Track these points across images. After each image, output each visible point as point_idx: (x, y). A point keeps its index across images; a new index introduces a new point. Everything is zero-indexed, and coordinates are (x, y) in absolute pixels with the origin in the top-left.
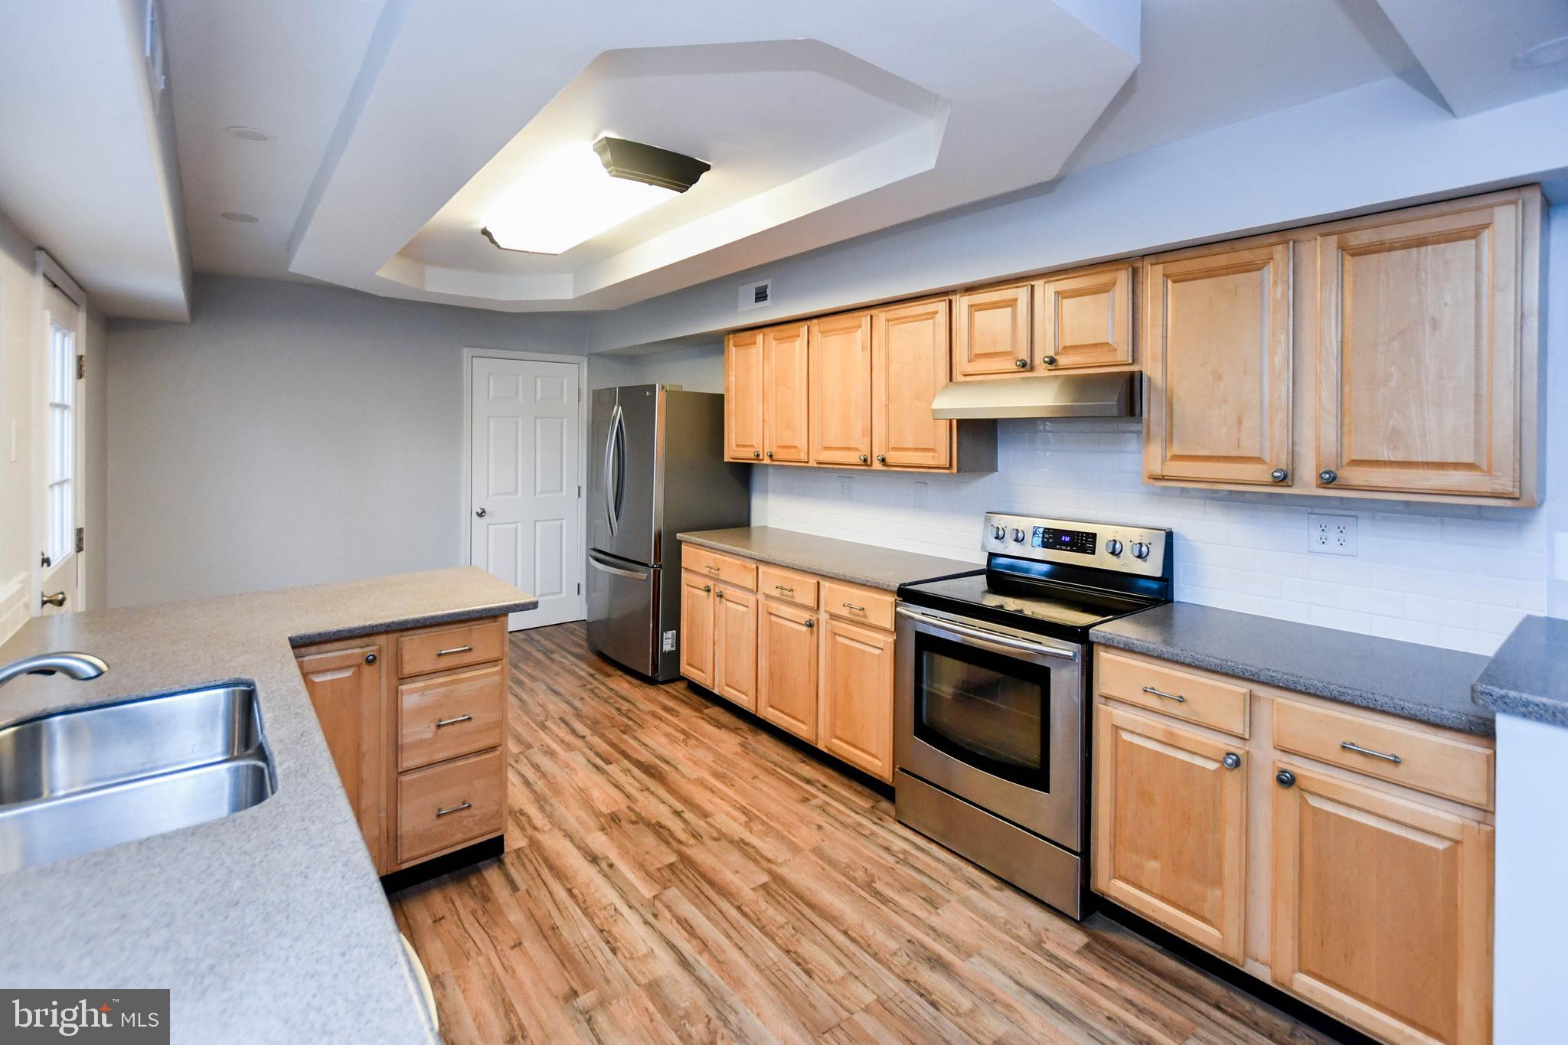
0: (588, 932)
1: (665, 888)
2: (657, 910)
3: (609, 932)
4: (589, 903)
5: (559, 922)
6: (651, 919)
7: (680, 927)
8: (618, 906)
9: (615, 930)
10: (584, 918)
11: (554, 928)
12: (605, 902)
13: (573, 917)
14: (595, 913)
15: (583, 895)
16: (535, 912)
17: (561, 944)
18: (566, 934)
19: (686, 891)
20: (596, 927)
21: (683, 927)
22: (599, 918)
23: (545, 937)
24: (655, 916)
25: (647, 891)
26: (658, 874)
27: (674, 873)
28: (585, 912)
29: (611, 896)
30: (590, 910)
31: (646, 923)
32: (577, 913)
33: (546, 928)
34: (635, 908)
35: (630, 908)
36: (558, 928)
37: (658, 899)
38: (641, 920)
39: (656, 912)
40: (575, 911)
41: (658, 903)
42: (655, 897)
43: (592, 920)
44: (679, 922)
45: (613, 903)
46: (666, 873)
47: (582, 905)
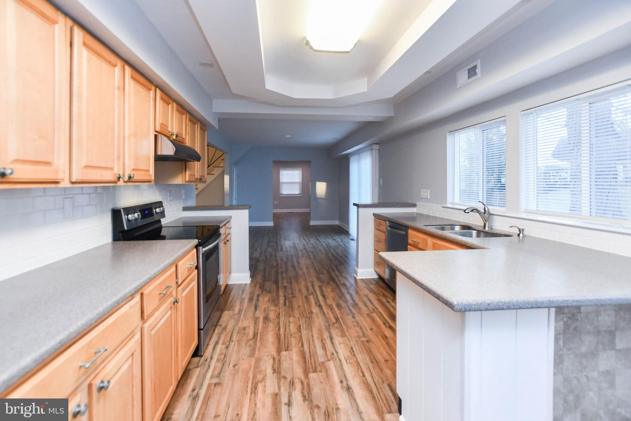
0: (360, 357)
1: (323, 363)
2: (331, 356)
3: (351, 354)
4: (356, 367)
5: (370, 364)
6: (335, 353)
7: (326, 348)
8: (345, 362)
9: (349, 354)
10: (360, 362)
11: (372, 362)
12: (350, 366)
13: (364, 364)
14: (355, 362)
15: (358, 372)
16: (380, 372)
17: (370, 356)
18: (368, 359)
19: (316, 359)
20: (356, 357)
21: (325, 347)
22: (354, 360)
23: (375, 359)
24: (333, 354)
25: (331, 365)
26: (322, 370)
27: (316, 368)
28: (359, 364)
29: (346, 367)
30: (357, 365)
31: (337, 353)
32: (362, 365)
33: (375, 363)
34: (339, 359)
35: (341, 360)
36: (370, 362)
37: (328, 359)
38: (339, 354)
39: (332, 355)
40: (363, 366)
41: (329, 358)
42: (329, 360)
43: (357, 360)
44: (326, 349)
45: (347, 364)
46: (319, 369)
47: (359, 367)
